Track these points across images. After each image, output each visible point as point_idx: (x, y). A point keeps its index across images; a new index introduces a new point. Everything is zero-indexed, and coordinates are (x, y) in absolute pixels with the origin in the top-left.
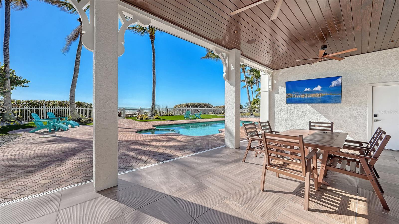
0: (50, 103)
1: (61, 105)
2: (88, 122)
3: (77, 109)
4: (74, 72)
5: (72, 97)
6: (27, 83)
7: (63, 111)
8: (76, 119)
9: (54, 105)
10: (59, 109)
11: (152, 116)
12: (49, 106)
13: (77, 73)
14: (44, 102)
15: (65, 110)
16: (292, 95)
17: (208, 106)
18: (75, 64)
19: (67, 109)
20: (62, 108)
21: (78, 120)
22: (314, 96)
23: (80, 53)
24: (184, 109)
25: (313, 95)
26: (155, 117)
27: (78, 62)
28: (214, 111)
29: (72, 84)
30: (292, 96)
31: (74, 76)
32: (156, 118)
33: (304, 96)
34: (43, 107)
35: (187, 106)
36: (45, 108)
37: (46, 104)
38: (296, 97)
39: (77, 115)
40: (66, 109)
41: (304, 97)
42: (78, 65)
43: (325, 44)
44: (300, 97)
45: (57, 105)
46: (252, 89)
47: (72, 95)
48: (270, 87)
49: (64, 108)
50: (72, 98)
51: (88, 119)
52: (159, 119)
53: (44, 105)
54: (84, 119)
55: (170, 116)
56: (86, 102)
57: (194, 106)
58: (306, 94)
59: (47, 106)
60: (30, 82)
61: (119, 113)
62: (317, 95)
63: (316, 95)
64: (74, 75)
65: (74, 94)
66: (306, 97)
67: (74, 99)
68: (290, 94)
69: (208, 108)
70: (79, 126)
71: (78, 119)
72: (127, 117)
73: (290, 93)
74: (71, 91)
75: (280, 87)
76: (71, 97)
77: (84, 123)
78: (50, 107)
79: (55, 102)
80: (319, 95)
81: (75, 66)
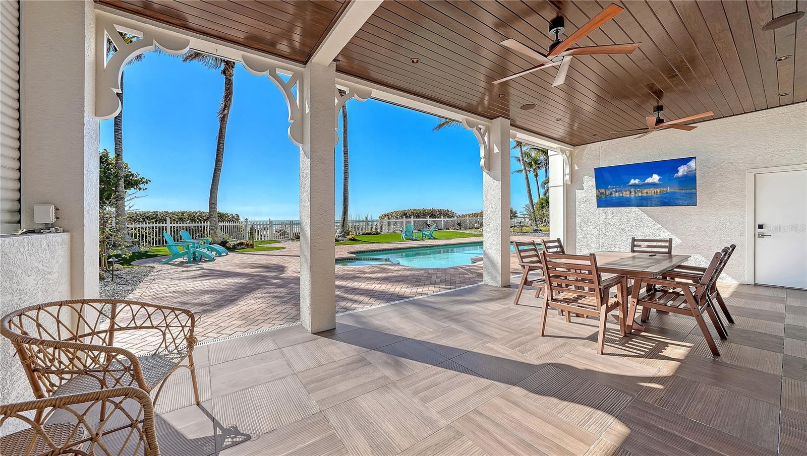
0: (176, 215)
1: (193, 218)
2: (239, 247)
3: (220, 224)
4: (216, 161)
5: (213, 204)
6: (146, 184)
7: (195, 229)
8: (221, 241)
9: (181, 220)
10: (189, 225)
11: (344, 236)
12: (174, 220)
13: (221, 163)
14: (167, 214)
15: (198, 226)
16: (608, 192)
17: (447, 214)
18: (217, 148)
19: (203, 224)
20: (194, 224)
21: (223, 244)
22: (647, 193)
23: (225, 129)
24: (400, 220)
25: (645, 191)
26: (348, 237)
27: (221, 145)
28: (459, 224)
29: (212, 183)
30: (607, 194)
32: (351, 240)
33: (628, 192)
34: (165, 223)
35: (405, 215)
36: (168, 225)
37: (170, 218)
38: (613, 195)
39: (221, 235)
40: (200, 224)
41: (628, 196)
42: (222, 150)
43: (660, 104)
44: (621, 195)
45: (186, 218)
46: (536, 177)
47: (213, 202)
48: (567, 177)
49: (197, 224)
50: (213, 206)
51: (238, 242)
52: (357, 241)
53: (168, 219)
54: (232, 242)
55: (374, 234)
56: (230, 213)
57: (418, 214)
58: (632, 190)
59: (172, 220)
60: (150, 181)
61: (283, 231)
62: (653, 192)
63: (651, 192)
65: (216, 200)
66: (633, 196)
67: (215, 208)
68: (603, 191)
69: (447, 219)
70: (227, 254)
71: (223, 241)
72: (297, 239)
73: (604, 189)
74: (211, 194)
75: (586, 177)
76: (211, 204)
77: (233, 249)
78: (177, 222)
79: (183, 214)
80: (657, 191)
81: (217, 150)
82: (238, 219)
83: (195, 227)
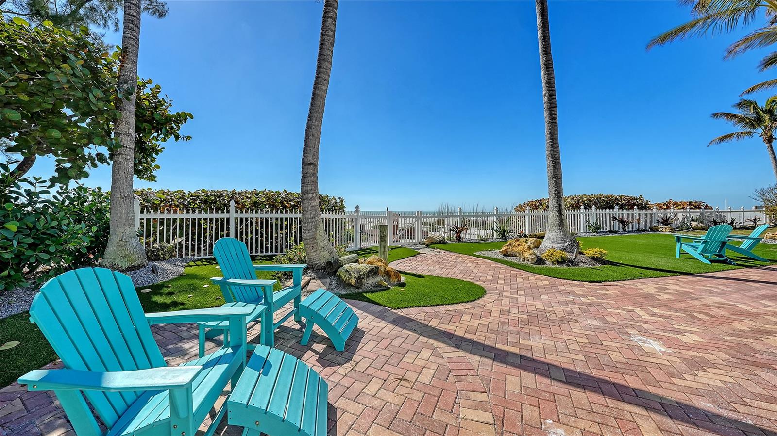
0: (247, 197)
1: (273, 202)
2: (371, 282)
4: (319, 60)
7: (277, 225)
8: (322, 262)
9: (256, 206)
10: (267, 215)
12: (243, 206)
14: (233, 196)
15: (282, 219)
18: (323, 29)
19: (289, 216)
20: (274, 215)
26: (588, 253)
28: (665, 221)
29: (310, 113)
31: (317, 77)
32: (598, 260)
34: (228, 212)
36: (233, 215)
37: (237, 203)
39: (325, 246)
40: (284, 216)
42: (331, 33)
45: (262, 203)
47: (310, 159)
49: (279, 216)
50: (310, 169)
51: (368, 266)
53: (233, 205)
54: (350, 265)
59: (240, 206)
60: (192, 117)
64: (318, 73)
65: (316, 156)
69: (643, 212)
71: (329, 263)
72: (432, 243)
74: (306, 142)
76: (305, 164)
78: (247, 210)
79: (258, 194)
81: (323, 35)
82: (342, 207)
83: (277, 219)
